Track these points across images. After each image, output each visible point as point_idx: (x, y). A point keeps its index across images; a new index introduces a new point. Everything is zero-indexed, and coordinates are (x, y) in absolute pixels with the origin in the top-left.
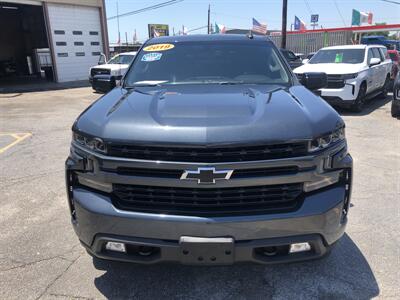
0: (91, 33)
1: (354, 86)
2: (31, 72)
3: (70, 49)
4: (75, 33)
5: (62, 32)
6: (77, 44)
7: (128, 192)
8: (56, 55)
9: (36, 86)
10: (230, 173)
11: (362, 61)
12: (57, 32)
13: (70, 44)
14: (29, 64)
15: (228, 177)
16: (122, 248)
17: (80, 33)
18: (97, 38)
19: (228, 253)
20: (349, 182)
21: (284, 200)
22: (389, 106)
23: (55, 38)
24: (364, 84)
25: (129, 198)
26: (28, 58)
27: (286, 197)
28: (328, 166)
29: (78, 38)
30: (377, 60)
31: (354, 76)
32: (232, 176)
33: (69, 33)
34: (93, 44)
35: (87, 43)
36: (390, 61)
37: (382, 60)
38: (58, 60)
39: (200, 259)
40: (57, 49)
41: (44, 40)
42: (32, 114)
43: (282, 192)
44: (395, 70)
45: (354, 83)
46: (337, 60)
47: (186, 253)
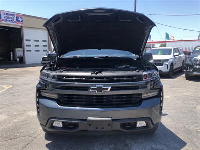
0: (44, 41)
1: (168, 65)
2: (12, 59)
3: (33, 48)
4: (35, 41)
5: (30, 41)
6: (36, 46)
7: (65, 98)
8: (26, 51)
9: (15, 66)
10: (110, 88)
11: (171, 54)
12: (27, 41)
13: (33, 46)
14: (12, 56)
15: (109, 90)
16: (61, 125)
17: (38, 41)
18: (46, 44)
19: (109, 125)
20: (162, 97)
21: (134, 102)
22: (184, 75)
23: (26, 43)
24: (172, 64)
25: (65, 101)
26: (12, 53)
27: (134, 101)
28: (152, 87)
29: (37, 43)
30: (178, 54)
31: (167, 61)
32: (111, 90)
33: (33, 41)
34: (44, 46)
35: (41, 46)
36: (184, 55)
37: (180, 54)
38: (26, 53)
39: (97, 128)
40: (27, 48)
41: (20, 44)
42: (13, 78)
43: (132, 98)
44: (186, 59)
45: (168, 64)
46: (159, 54)
47: (90, 125)
